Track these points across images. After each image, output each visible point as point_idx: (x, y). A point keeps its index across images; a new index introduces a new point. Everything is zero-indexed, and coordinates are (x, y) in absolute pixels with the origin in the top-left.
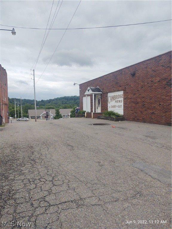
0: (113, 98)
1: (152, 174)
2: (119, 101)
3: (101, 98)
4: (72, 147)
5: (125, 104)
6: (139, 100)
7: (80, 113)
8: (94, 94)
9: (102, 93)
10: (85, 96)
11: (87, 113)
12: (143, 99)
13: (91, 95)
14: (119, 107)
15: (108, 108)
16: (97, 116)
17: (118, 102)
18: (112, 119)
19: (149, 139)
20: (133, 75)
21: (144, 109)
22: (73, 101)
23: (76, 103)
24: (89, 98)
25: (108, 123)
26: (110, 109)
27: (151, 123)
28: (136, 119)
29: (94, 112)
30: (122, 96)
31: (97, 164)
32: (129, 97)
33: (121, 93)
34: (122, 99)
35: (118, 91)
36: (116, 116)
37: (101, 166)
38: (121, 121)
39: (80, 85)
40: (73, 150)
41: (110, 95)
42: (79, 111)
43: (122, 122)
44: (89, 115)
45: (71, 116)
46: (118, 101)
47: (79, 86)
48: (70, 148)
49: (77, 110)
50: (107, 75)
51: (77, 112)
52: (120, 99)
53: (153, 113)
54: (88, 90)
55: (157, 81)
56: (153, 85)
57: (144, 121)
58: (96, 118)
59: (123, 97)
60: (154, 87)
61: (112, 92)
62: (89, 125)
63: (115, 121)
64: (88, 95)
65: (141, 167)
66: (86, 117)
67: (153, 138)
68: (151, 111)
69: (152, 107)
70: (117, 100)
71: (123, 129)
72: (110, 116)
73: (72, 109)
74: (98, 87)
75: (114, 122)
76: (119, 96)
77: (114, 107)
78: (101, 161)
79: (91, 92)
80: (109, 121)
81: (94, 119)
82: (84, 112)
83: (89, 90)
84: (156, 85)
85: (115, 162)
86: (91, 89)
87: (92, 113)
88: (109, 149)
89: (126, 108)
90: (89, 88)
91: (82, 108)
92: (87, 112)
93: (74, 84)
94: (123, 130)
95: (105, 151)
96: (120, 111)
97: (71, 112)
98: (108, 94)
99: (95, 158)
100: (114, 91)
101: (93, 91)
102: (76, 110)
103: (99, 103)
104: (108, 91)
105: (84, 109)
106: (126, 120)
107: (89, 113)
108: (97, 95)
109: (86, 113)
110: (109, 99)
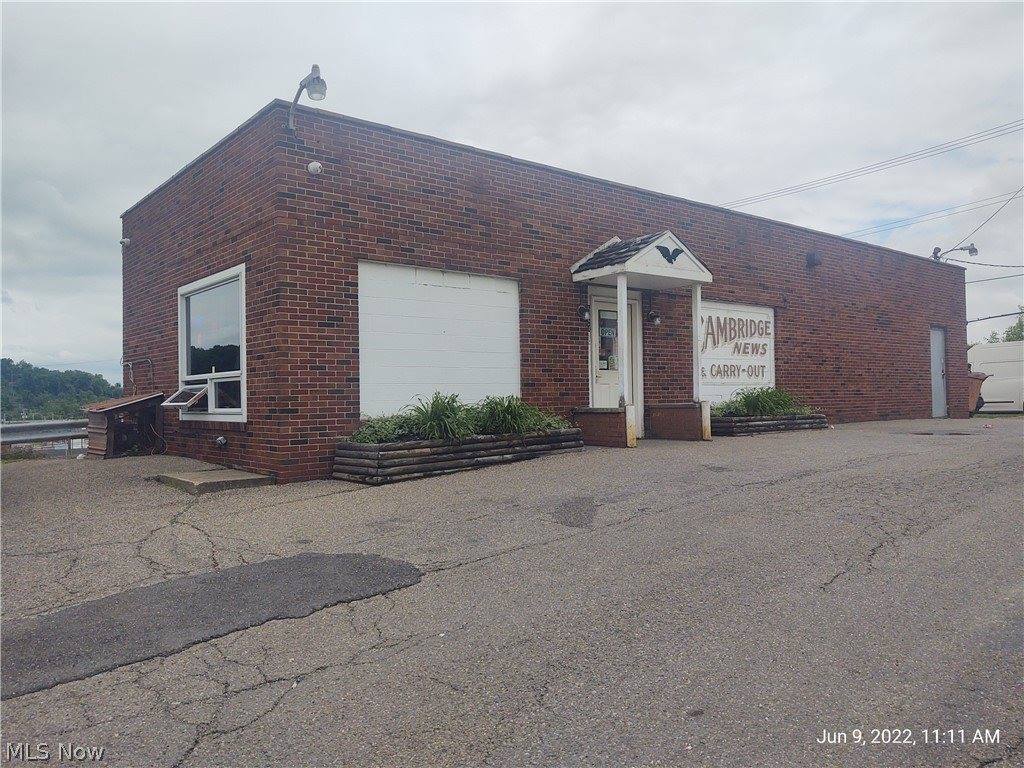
5: (782, 360)
6: (826, 352)
12: (837, 351)
14: (754, 371)
20: (814, 265)
21: (839, 382)
30: (766, 327)
32: (799, 336)
33: (765, 315)
35: (754, 303)
41: (704, 311)
46: (750, 347)
52: (756, 340)
54: (673, 256)
55: (862, 306)
56: (857, 314)
59: (771, 331)
60: (857, 320)
61: (723, 301)
68: (855, 388)
69: (856, 375)
70: (742, 341)
77: (729, 370)
83: (676, 252)
84: (861, 316)
89: (787, 378)
100: (737, 300)
110: (700, 331)
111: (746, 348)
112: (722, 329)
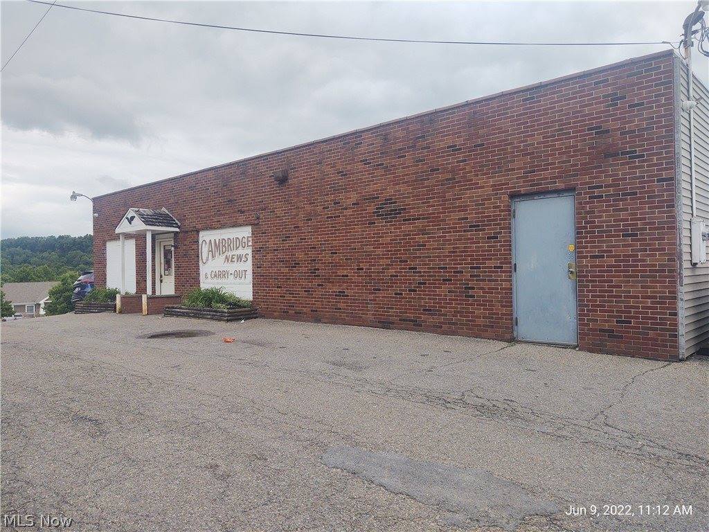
0: (218, 247)
1: (385, 481)
2: (240, 258)
3: (176, 247)
4: (97, 422)
5: (257, 265)
6: (300, 256)
7: (96, 299)
8: (152, 231)
9: (177, 230)
10: (116, 238)
11: (123, 298)
12: (312, 254)
13: (139, 238)
14: (238, 275)
15: (202, 278)
16: (162, 306)
17: (235, 259)
18: (218, 317)
19: (344, 371)
20: (283, 180)
21: (316, 283)
22: (54, 255)
23: (69, 262)
24: (131, 246)
25: (204, 328)
26: (206, 284)
27: (335, 323)
28: (291, 313)
29: (149, 292)
30: (248, 241)
31: (208, 474)
32: (270, 245)
33: (245, 232)
34: (249, 251)
35: (235, 225)
36: (230, 304)
37: (224, 477)
38: (246, 319)
39: (95, 200)
40: (103, 433)
41: (206, 237)
42: (89, 289)
43: (250, 322)
44: (131, 305)
45: (52, 310)
46: (236, 257)
47: (91, 204)
48: (88, 427)
49: (82, 286)
50: (196, 173)
51: (79, 293)
52: (240, 251)
53: (341, 294)
54: (131, 220)
55: (349, 202)
56: (341, 213)
57: (316, 317)
58: (158, 313)
59: (250, 244)
60: (342, 219)
61: (215, 228)
62: (140, 337)
63: (228, 321)
64: (128, 236)
65: (350, 464)
66: (120, 312)
67: (356, 367)
68: (336, 289)
69: (339, 276)
70: (230, 254)
71: (259, 344)
72: (209, 305)
73: (56, 284)
74: (164, 209)
75: (222, 325)
76: (239, 243)
77: (222, 275)
78: (219, 462)
79: (138, 225)
80: (205, 321)
81: (153, 317)
82: (112, 295)
83: (133, 218)
84: (348, 212)
85: (266, 459)
86: (141, 216)
87: (144, 298)
88: (234, 415)
89: (260, 280)
90: (131, 213)
91: (104, 281)
92: (123, 293)
93: (74, 197)
94: (260, 348)
95: (222, 425)
96: (243, 290)
97: (52, 293)
98: (202, 234)
99: (194, 454)
100: (223, 226)
101: (147, 222)
102: (78, 286)
103: (168, 263)
104: (199, 226)
105: (111, 284)
106: (263, 317)
107: (132, 297)
108: (161, 236)
109: (118, 297)
110: (204, 251)
111: (232, 258)
112: (217, 246)
